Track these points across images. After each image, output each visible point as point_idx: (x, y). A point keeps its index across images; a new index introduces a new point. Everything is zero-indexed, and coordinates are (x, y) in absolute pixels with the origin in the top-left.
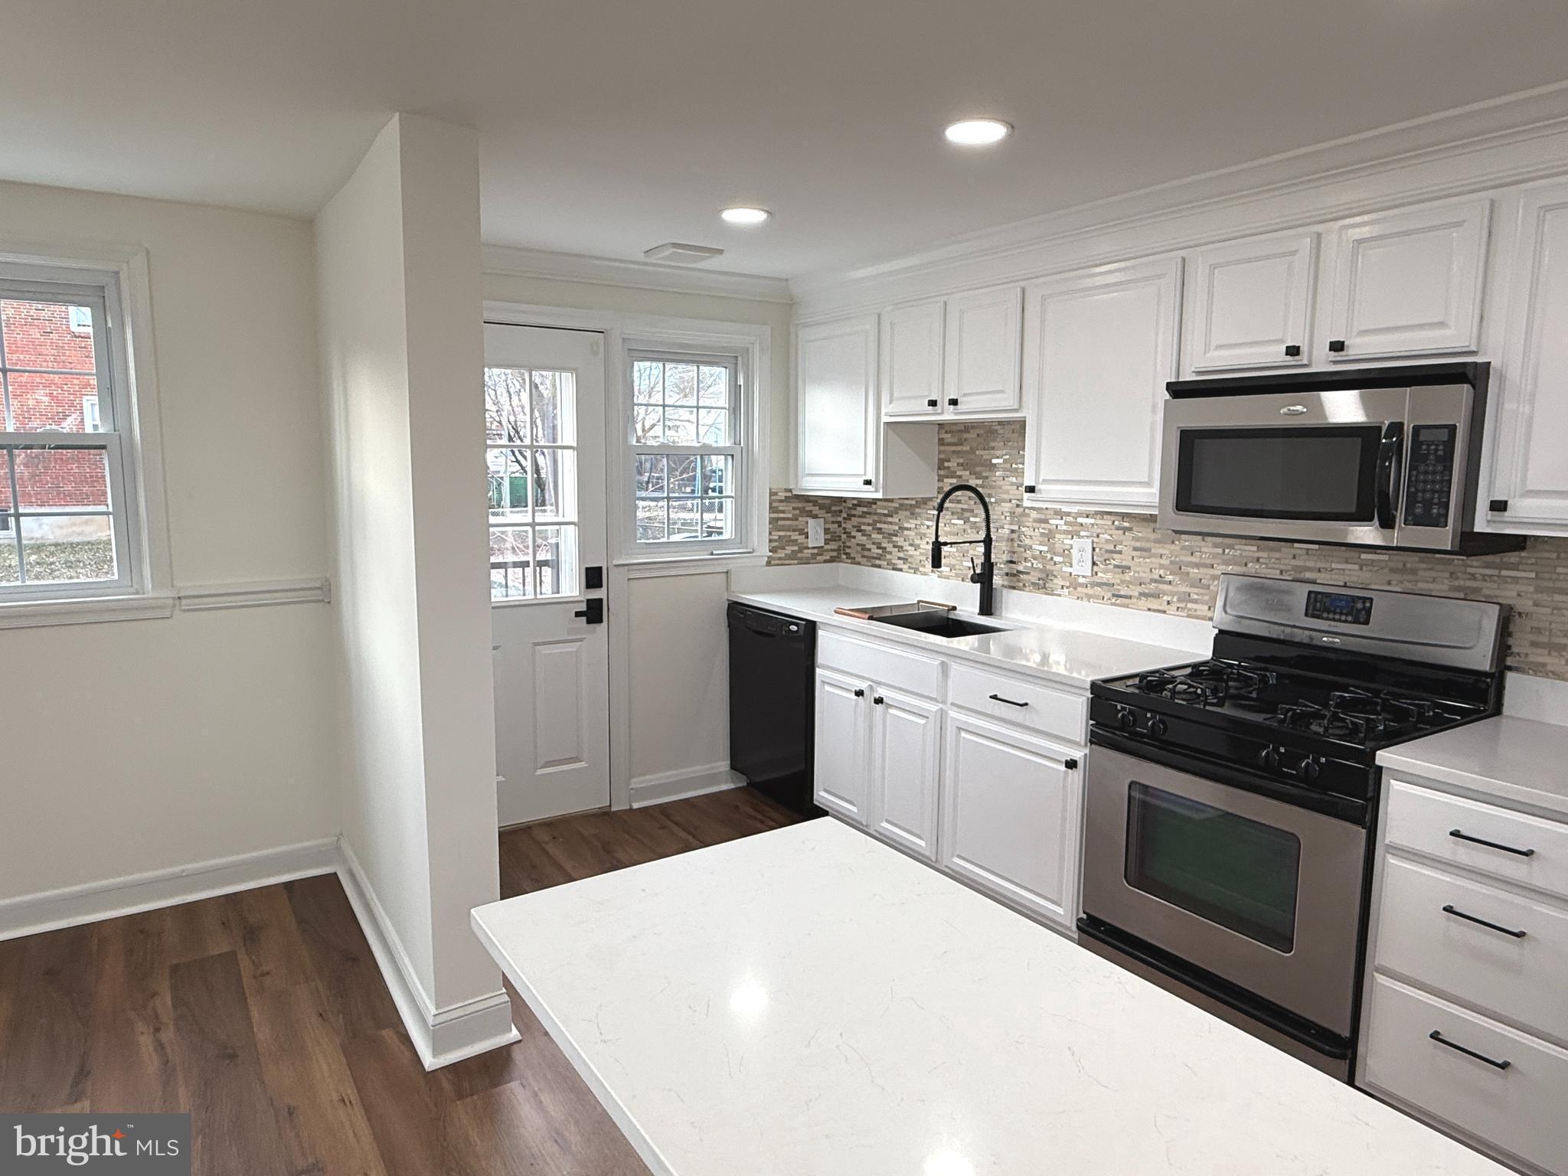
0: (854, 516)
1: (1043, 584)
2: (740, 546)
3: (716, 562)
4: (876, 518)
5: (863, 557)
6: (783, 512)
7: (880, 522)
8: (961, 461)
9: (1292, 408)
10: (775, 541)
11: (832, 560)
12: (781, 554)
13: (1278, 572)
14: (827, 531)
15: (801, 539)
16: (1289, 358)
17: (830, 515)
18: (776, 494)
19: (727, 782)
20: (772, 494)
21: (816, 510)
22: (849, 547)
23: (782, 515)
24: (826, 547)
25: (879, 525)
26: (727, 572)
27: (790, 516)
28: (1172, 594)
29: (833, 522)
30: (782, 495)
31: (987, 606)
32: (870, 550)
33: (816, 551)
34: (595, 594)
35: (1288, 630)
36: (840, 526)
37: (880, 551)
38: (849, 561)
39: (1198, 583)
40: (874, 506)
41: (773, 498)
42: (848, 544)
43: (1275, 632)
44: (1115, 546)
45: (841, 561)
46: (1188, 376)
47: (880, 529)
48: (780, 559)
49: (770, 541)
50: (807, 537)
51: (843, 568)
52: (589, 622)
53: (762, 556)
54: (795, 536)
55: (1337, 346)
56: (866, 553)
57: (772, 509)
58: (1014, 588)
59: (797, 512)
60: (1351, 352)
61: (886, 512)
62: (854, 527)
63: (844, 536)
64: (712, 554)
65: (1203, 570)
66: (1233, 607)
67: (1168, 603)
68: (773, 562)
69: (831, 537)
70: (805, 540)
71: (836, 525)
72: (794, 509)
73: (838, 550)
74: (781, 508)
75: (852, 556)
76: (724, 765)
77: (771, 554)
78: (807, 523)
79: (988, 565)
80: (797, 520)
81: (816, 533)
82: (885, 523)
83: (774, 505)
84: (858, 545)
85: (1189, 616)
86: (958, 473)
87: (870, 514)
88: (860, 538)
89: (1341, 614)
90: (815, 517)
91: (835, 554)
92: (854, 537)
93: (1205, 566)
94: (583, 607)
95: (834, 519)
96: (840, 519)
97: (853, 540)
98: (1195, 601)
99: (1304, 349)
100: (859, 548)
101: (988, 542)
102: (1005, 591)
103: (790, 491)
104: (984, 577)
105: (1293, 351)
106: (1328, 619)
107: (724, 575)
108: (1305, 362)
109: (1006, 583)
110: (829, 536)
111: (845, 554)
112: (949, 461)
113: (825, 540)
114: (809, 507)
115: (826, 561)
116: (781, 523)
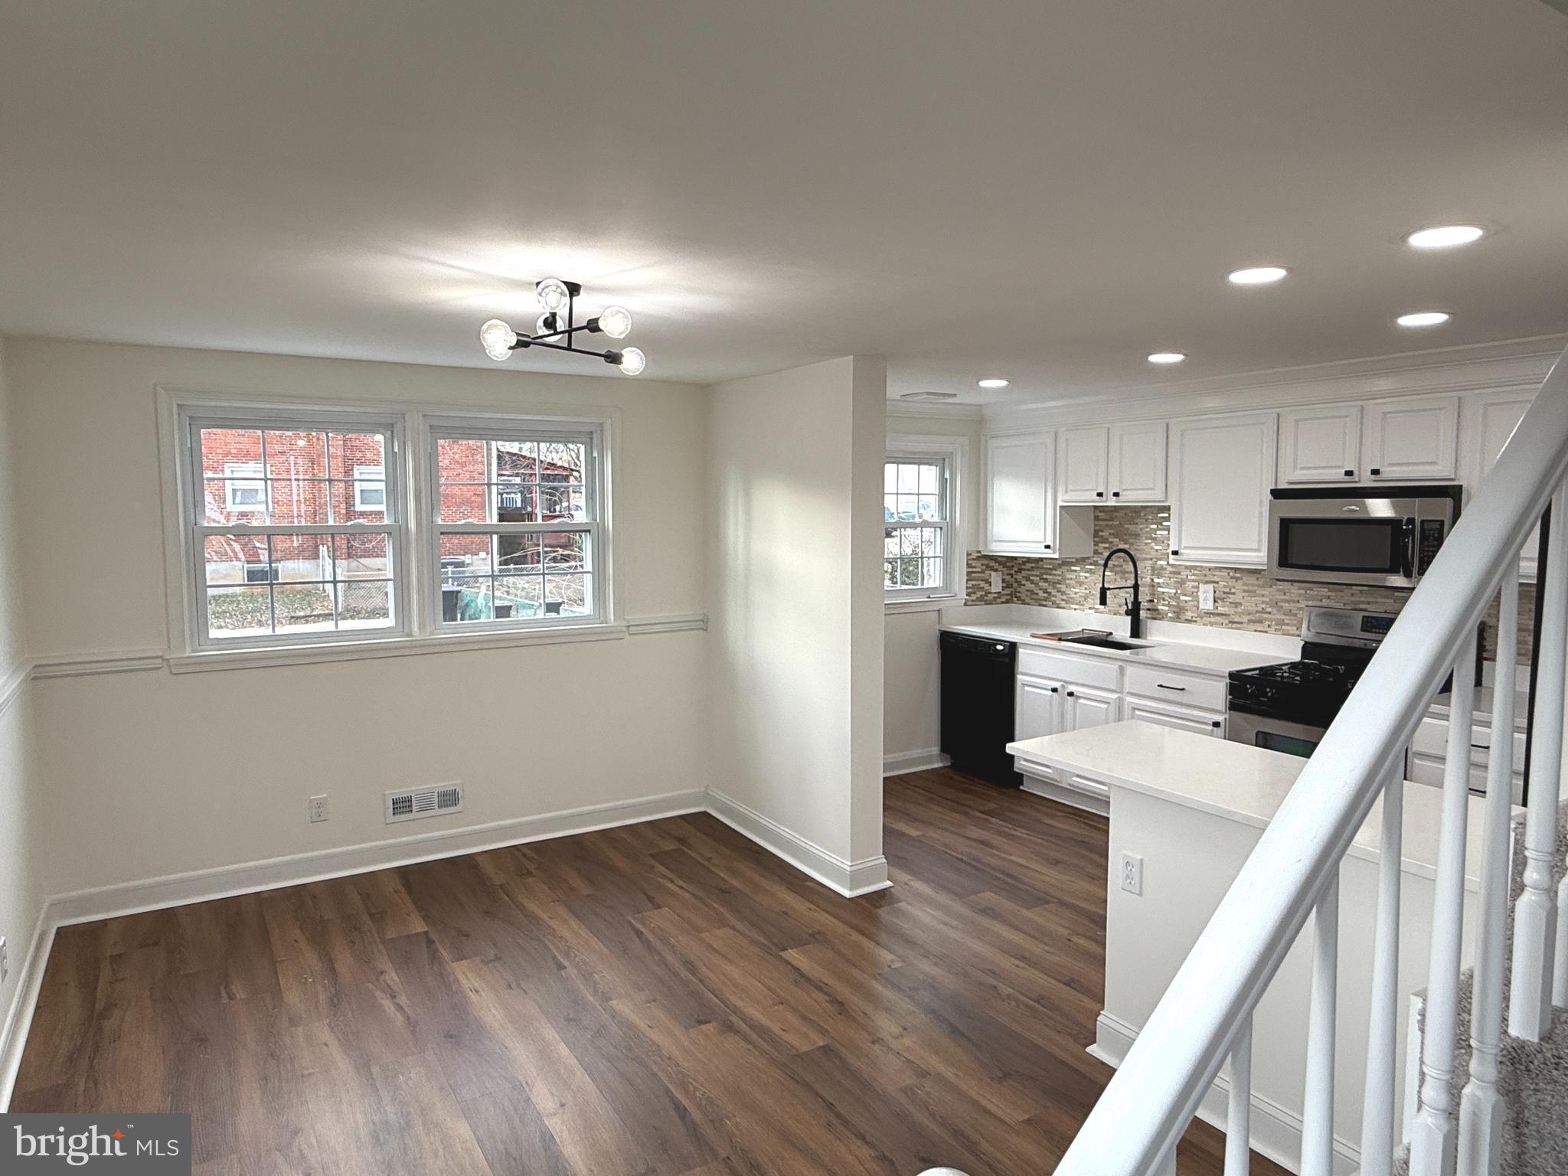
0: (1024, 570)
1: (1178, 615)
2: (947, 592)
3: (931, 603)
4: (1043, 571)
5: (1031, 599)
6: (975, 567)
7: (1047, 574)
8: (1112, 531)
9: (1350, 507)
10: (970, 588)
11: (1007, 602)
12: (974, 597)
13: (1342, 605)
14: (1003, 581)
15: (986, 586)
16: (1347, 477)
17: (1005, 569)
18: (971, 554)
19: (937, 762)
20: (968, 555)
21: (996, 566)
22: (1019, 592)
23: (974, 570)
24: (1003, 592)
25: (1045, 576)
26: (939, 610)
27: (979, 570)
28: (1271, 620)
29: (1008, 574)
30: (975, 555)
31: (1136, 632)
32: (1037, 594)
33: (996, 595)
35: (1350, 640)
36: (1012, 577)
37: (1046, 595)
38: (1020, 602)
39: (1289, 613)
40: (1041, 563)
41: (970, 557)
42: (1019, 590)
43: (1343, 642)
44: (1230, 590)
45: (1013, 603)
46: (1282, 486)
47: (1047, 579)
48: (973, 601)
49: (967, 588)
50: (990, 585)
51: (1016, 608)
53: (961, 599)
54: (982, 584)
55: (1375, 472)
56: (1035, 597)
57: (969, 566)
58: (1155, 619)
59: (984, 567)
60: (1383, 476)
61: (1051, 567)
62: (1023, 577)
63: (1015, 585)
64: (929, 597)
65: (1292, 604)
66: (1313, 627)
67: (1269, 626)
68: (968, 603)
69: (1007, 585)
70: (989, 588)
71: (1009, 577)
72: (982, 565)
73: (1011, 595)
74: (974, 565)
75: (1022, 598)
76: (935, 750)
77: (967, 597)
78: (990, 575)
79: (1136, 604)
80: (984, 573)
81: (996, 583)
82: (1050, 574)
83: (970, 562)
84: (1027, 590)
85: (1284, 634)
86: (1110, 540)
87: (1038, 568)
88: (1029, 586)
90: (996, 570)
91: (1009, 597)
92: (1024, 585)
93: (1294, 601)
95: (1008, 572)
96: (1012, 572)
97: (1022, 587)
98: (1287, 625)
99: (1356, 472)
100: (1028, 593)
101: (1136, 587)
102: (1149, 621)
103: (980, 552)
104: (1134, 612)
105: (1349, 473)
106: (1375, 632)
107: (937, 612)
108: (1357, 480)
109: (1149, 616)
110: (1004, 585)
111: (1016, 597)
112: (1102, 531)
113: (1003, 587)
114: (992, 564)
115: (1003, 603)
116: (973, 575)
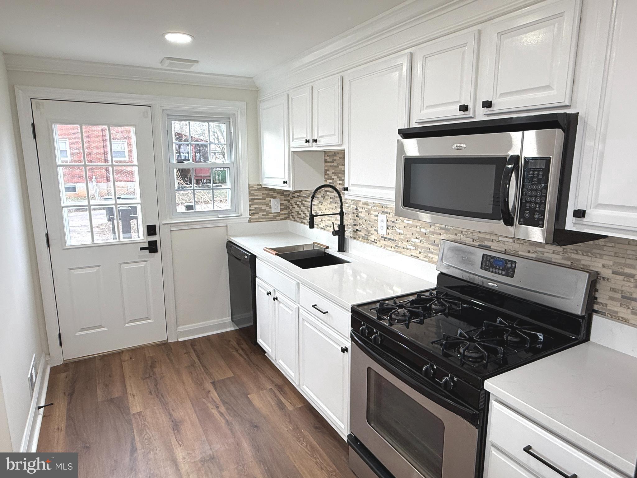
0: (294, 197)
1: (365, 238)
2: (235, 213)
3: (221, 221)
4: (302, 198)
5: (298, 217)
6: (257, 196)
7: (304, 201)
8: (333, 171)
9: (458, 145)
10: (253, 210)
11: (285, 219)
12: (256, 216)
13: (472, 240)
14: (281, 204)
15: (267, 209)
16: (462, 113)
17: (283, 197)
18: (253, 187)
19: (231, 327)
20: (250, 187)
21: (275, 194)
22: (293, 212)
23: (256, 197)
24: (282, 212)
25: (303, 202)
26: (227, 226)
27: (261, 197)
28: (422, 248)
29: (285, 200)
30: (256, 187)
31: (342, 248)
32: (300, 214)
33: (276, 214)
34: (152, 238)
35: (472, 276)
36: (289, 202)
37: (304, 215)
38: (293, 219)
39: (434, 243)
41: (251, 189)
42: (292, 211)
43: (465, 276)
44: (396, 220)
45: (290, 219)
47: (304, 204)
48: (256, 219)
49: (250, 210)
50: (271, 208)
51: (290, 223)
52: (150, 252)
53: (246, 218)
54: (264, 207)
55: (488, 104)
56: (299, 216)
57: (250, 194)
58: (355, 238)
59: (265, 195)
60: (496, 108)
61: (306, 196)
62: (294, 202)
63: (291, 207)
64: (218, 217)
65: (436, 236)
66: (446, 260)
67: (420, 253)
68: (252, 221)
69: (284, 207)
70: (269, 210)
71: (287, 202)
72: (263, 194)
73: (288, 214)
74: (255, 194)
75: (294, 217)
76: (229, 319)
77: (250, 216)
78: (270, 201)
79: (342, 226)
80: (265, 199)
81: (275, 206)
82: (306, 201)
83: (252, 192)
84: (296, 212)
85: (429, 261)
86: (333, 177)
87: (300, 196)
88: (297, 209)
89: (499, 269)
90: (275, 198)
91: (287, 216)
92: (295, 208)
93: (437, 233)
94: (147, 245)
95: (286, 199)
96: (289, 198)
97: (294, 209)
98: (432, 253)
99: (471, 107)
100: (297, 213)
101: (342, 214)
102: (350, 239)
103: (261, 185)
104: (340, 233)
105: (464, 108)
106: (492, 272)
107: (225, 227)
108: (471, 115)
109: (352, 236)
110: (282, 207)
111: (292, 216)
112: (329, 171)
113: (281, 209)
114: (271, 193)
115: (281, 219)
116: (255, 201)
